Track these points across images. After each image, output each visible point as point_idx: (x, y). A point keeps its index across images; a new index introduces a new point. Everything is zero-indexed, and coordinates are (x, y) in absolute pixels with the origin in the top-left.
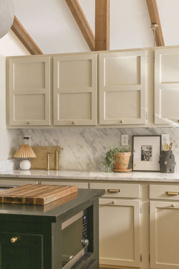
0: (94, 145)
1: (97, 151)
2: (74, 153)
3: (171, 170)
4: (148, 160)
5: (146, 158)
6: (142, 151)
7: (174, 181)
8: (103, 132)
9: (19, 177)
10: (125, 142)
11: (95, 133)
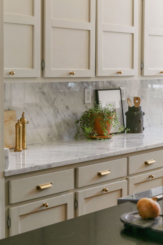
0: (56, 104)
1: (59, 114)
3: (143, 129)
10: (88, 99)
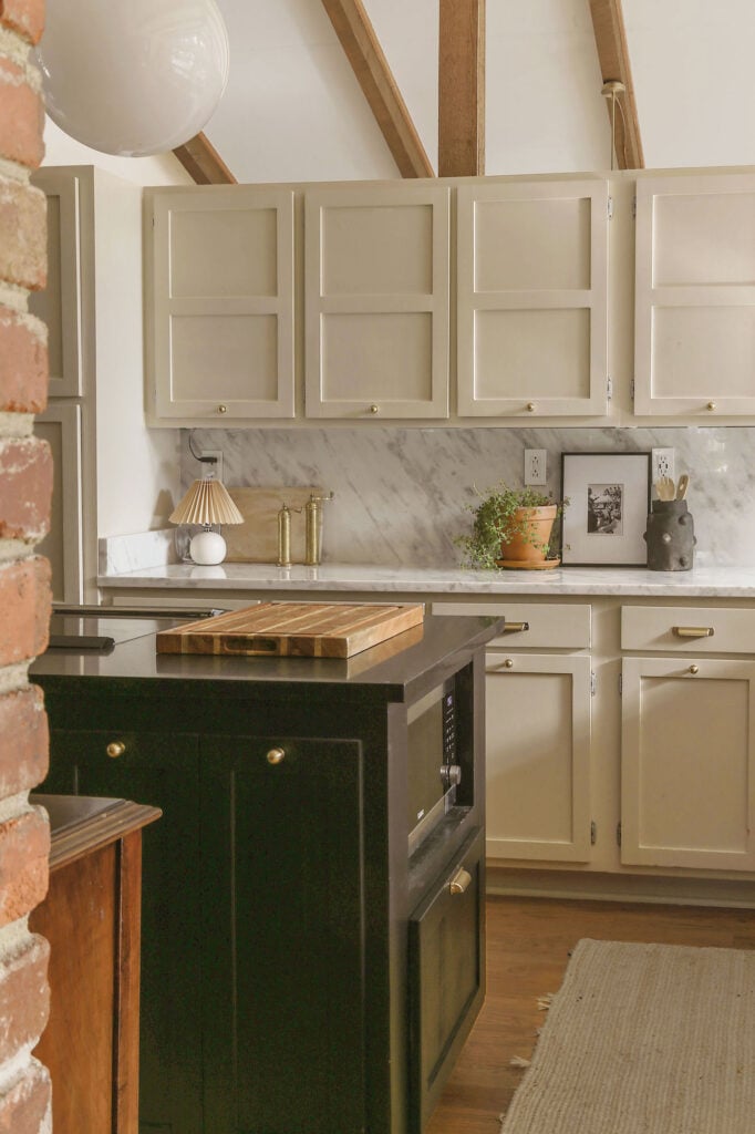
0: (435, 481)
1: (444, 504)
2: (367, 509)
3: (682, 562)
4: (610, 531)
5: (602, 525)
6: (591, 503)
7: (696, 594)
8: (465, 441)
9: (199, 586)
10: (535, 473)
11: (437, 444)
